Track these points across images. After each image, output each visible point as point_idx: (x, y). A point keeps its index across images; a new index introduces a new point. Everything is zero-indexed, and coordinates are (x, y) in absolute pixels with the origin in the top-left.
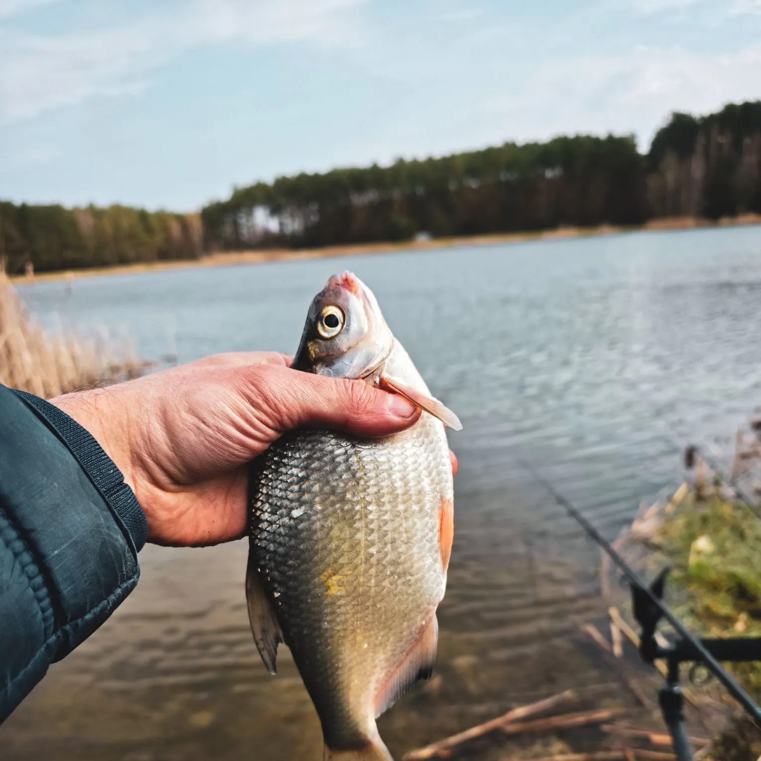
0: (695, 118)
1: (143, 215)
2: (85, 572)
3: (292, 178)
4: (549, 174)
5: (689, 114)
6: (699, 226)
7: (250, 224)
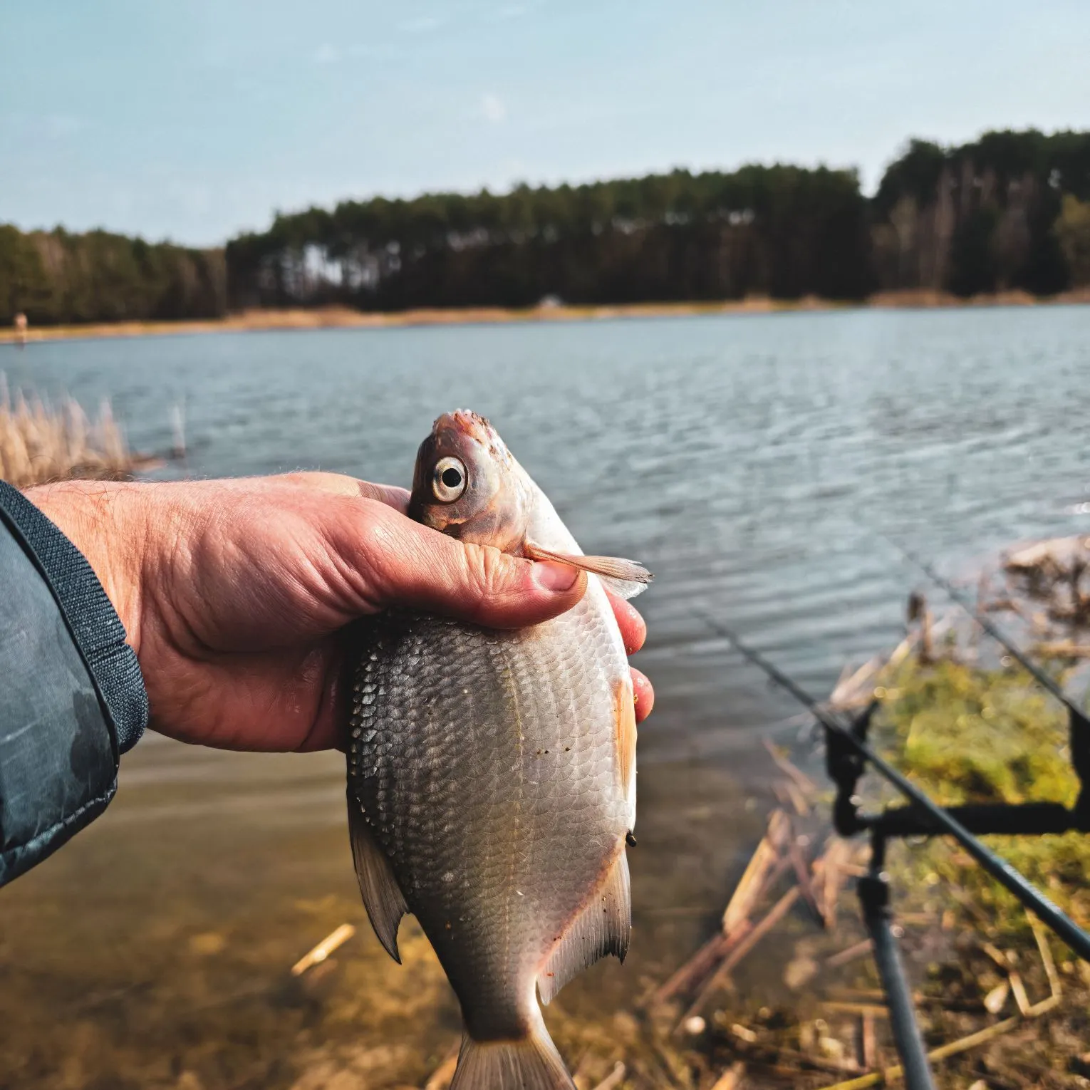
0: (943, 149)
1: (139, 248)
2: (45, 775)
3: (364, 203)
4: (735, 219)
5: (934, 143)
6: (942, 305)
7: (299, 269)
